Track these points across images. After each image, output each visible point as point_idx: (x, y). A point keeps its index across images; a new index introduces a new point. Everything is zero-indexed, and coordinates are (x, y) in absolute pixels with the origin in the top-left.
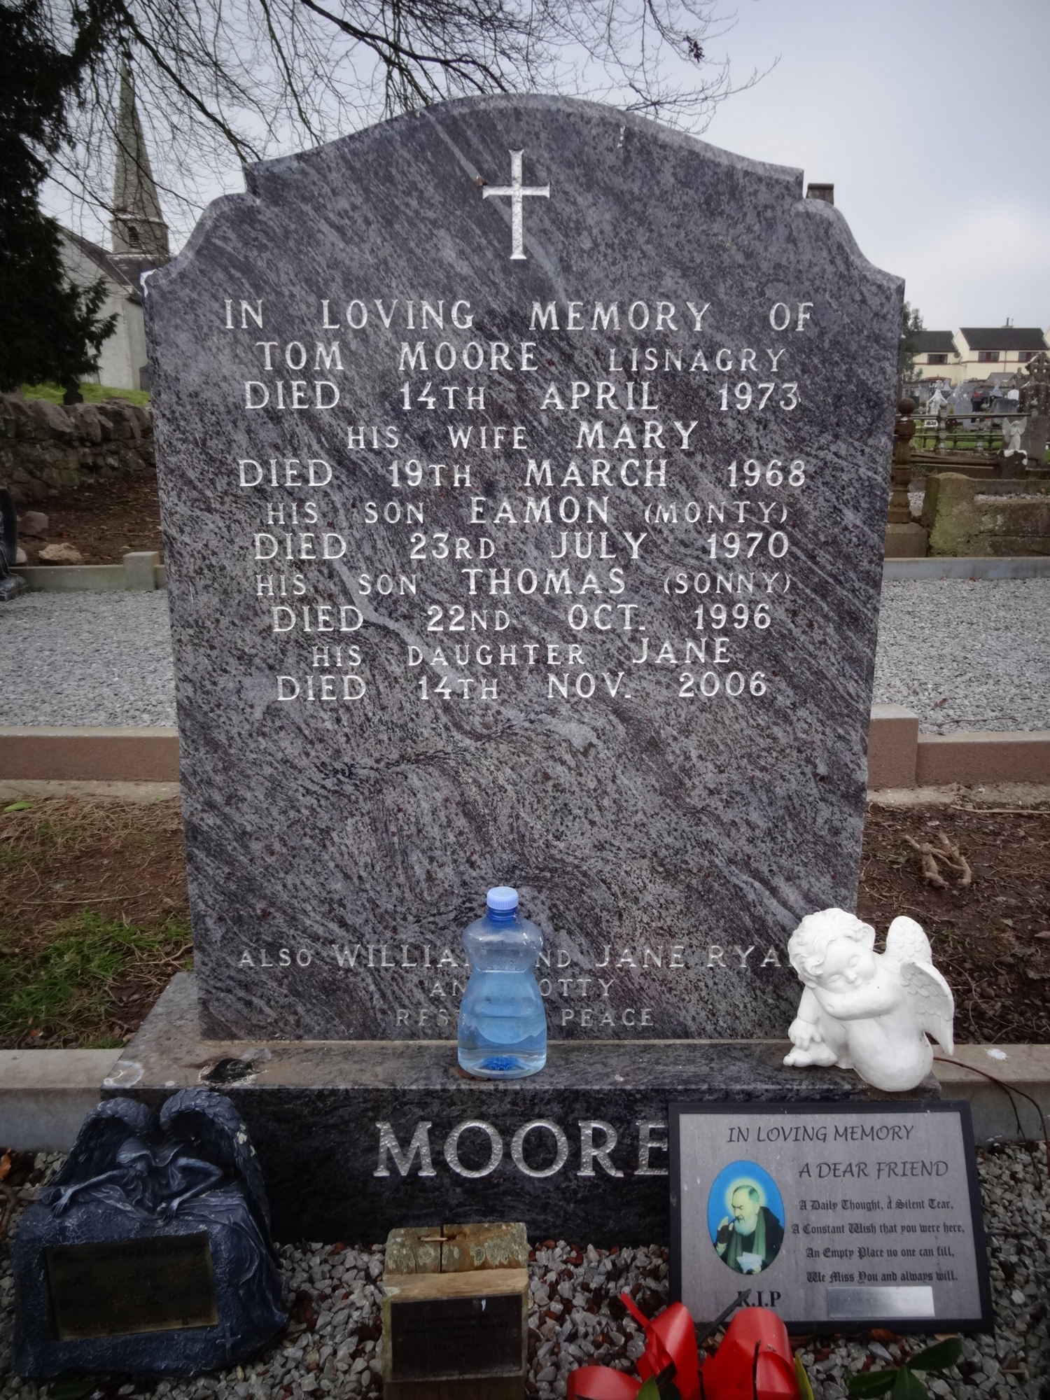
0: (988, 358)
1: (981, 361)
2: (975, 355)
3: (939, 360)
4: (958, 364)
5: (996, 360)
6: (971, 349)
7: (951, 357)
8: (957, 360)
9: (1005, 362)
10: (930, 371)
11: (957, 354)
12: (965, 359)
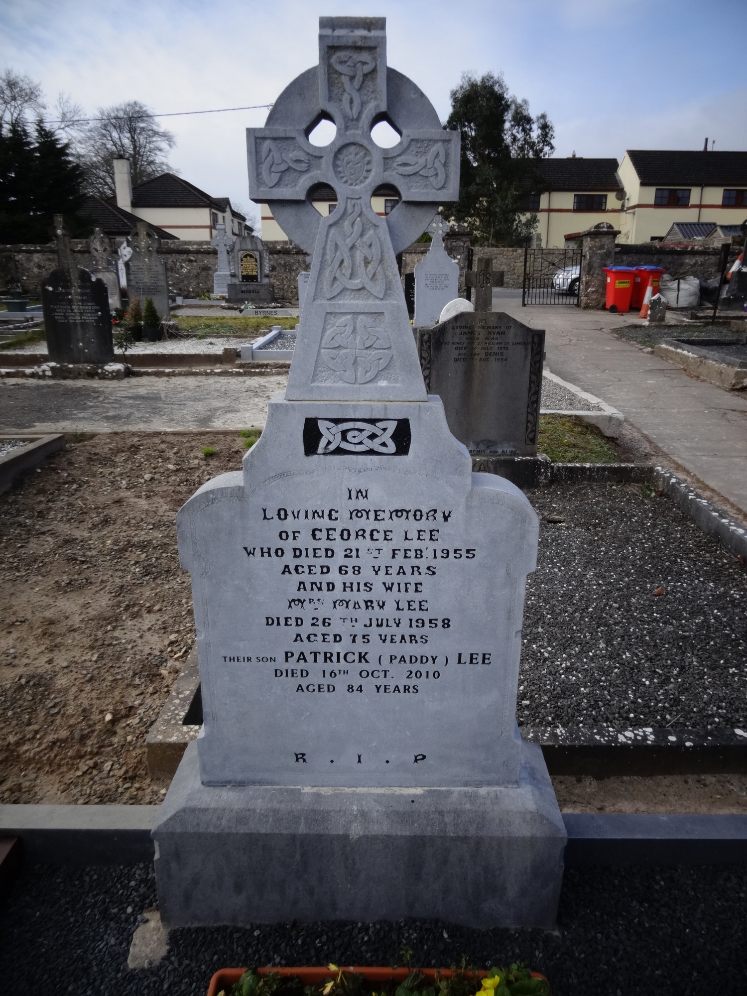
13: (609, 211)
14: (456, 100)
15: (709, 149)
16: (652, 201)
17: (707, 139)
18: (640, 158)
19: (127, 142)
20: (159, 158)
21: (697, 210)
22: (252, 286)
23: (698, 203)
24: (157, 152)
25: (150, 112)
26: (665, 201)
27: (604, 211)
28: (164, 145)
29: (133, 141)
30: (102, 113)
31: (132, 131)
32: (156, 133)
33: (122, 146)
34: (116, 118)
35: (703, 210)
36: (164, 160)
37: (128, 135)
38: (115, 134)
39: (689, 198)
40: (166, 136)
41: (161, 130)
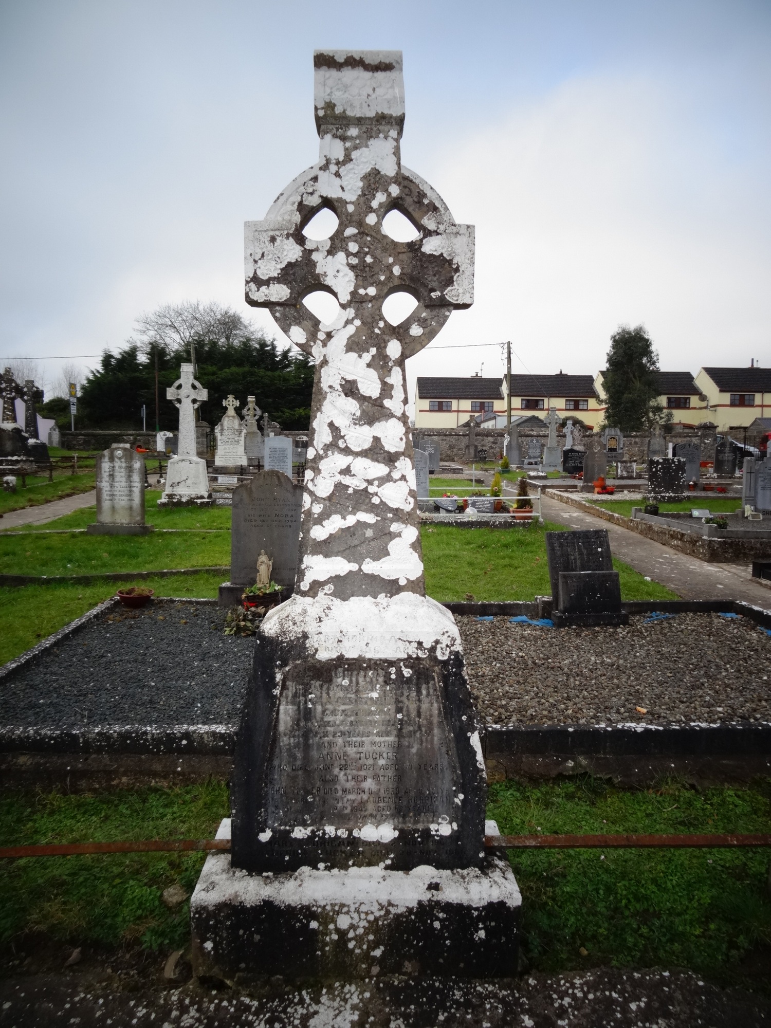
0: (741, 402)
1: (733, 404)
2: (726, 398)
3: (683, 404)
4: (706, 408)
5: (752, 406)
6: (721, 391)
7: (694, 401)
8: (704, 404)
9: (762, 406)
10: (680, 416)
11: (703, 398)
12: (711, 404)
13: (695, 408)
14: (615, 341)
15: (755, 366)
16: (728, 403)
17: (753, 360)
18: (714, 373)
21: (760, 408)
22: (614, 454)
23: (760, 403)
26: (737, 402)
27: (689, 408)
35: (764, 408)
39: (754, 400)
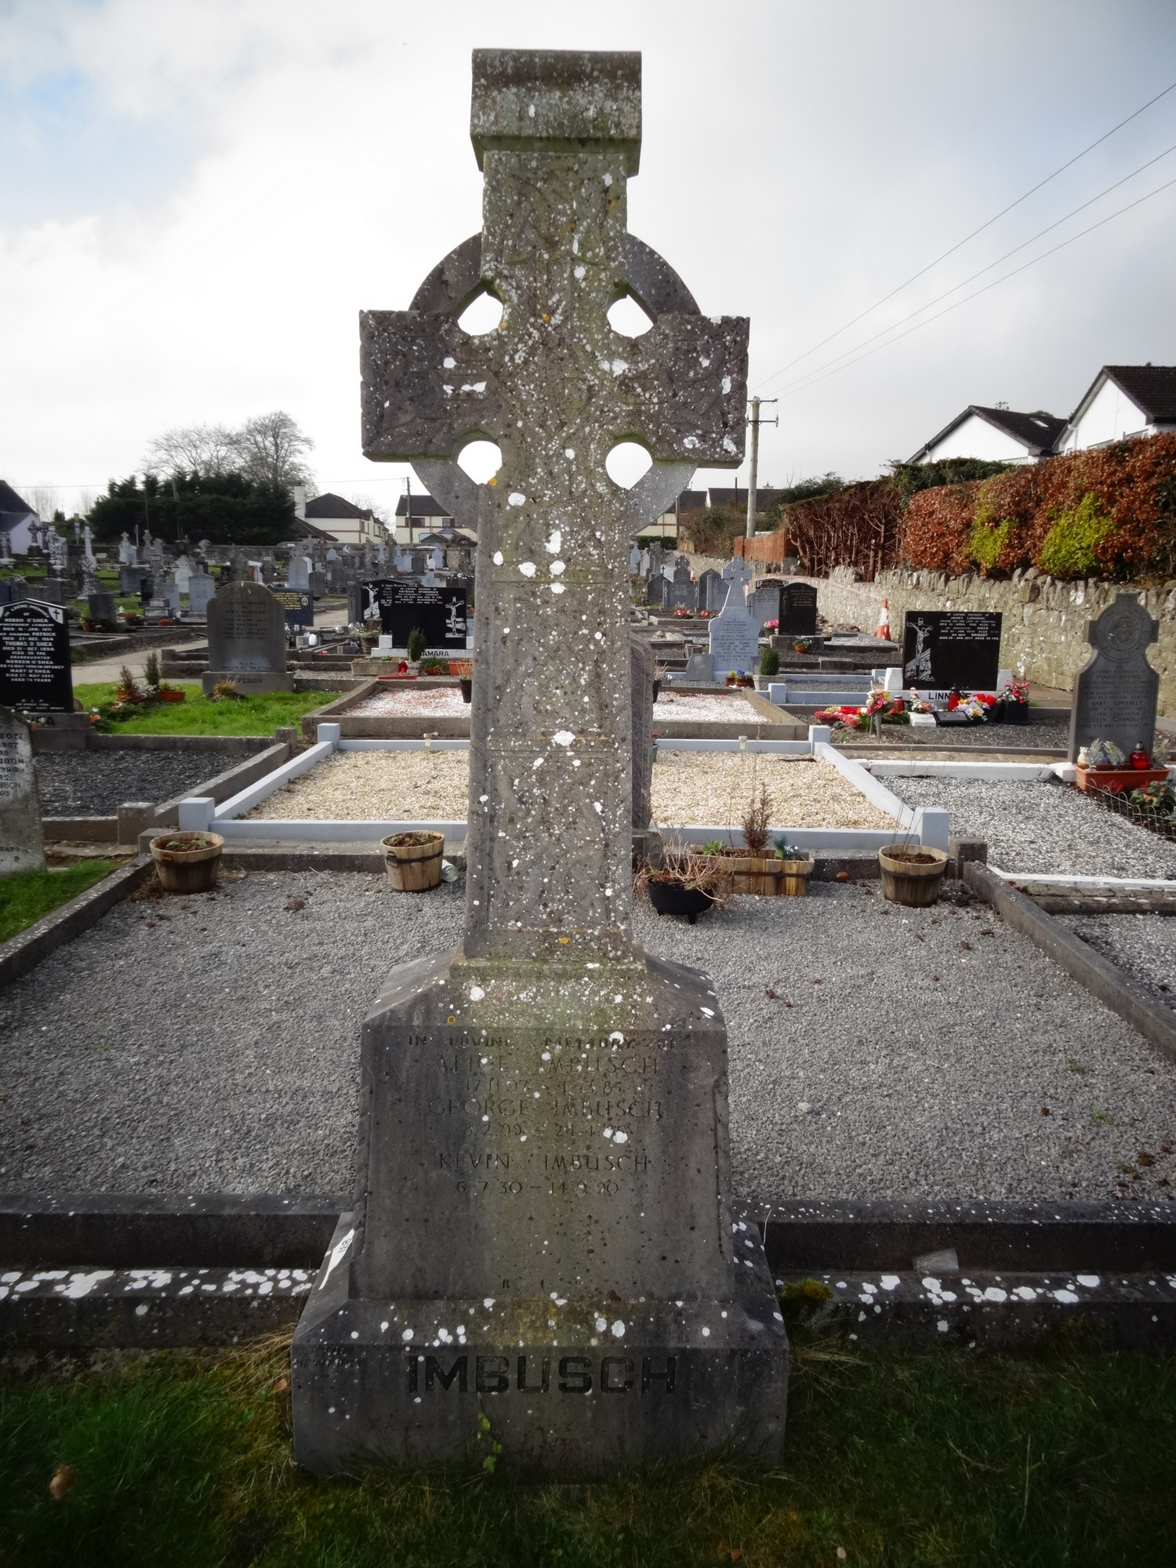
19: (269, 442)
20: (296, 459)
24: (297, 454)
25: (293, 418)
28: (304, 448)
29: (276, 445)
30: (249, 421)
31: (275, 436)
32: (298, 439)
33: (265, 448)
34: (262, 425)
36: (303, 461)
37: (271, 439)
38: (259, 438)
40: (307, 441)
41: (303, 436)
